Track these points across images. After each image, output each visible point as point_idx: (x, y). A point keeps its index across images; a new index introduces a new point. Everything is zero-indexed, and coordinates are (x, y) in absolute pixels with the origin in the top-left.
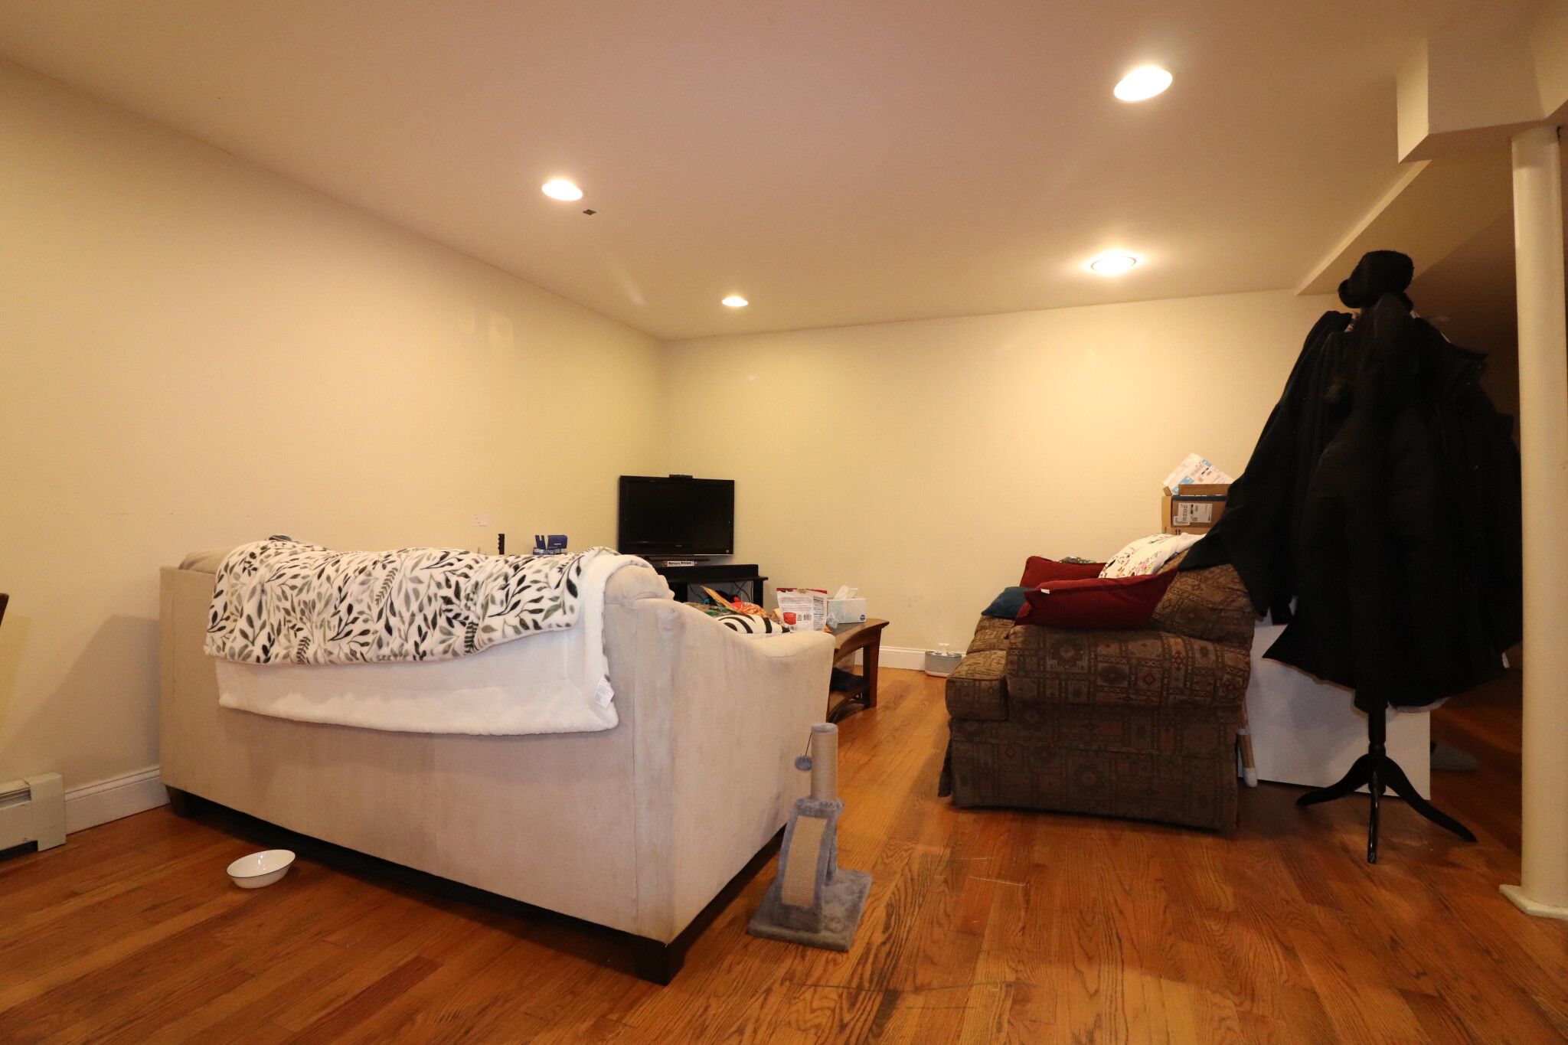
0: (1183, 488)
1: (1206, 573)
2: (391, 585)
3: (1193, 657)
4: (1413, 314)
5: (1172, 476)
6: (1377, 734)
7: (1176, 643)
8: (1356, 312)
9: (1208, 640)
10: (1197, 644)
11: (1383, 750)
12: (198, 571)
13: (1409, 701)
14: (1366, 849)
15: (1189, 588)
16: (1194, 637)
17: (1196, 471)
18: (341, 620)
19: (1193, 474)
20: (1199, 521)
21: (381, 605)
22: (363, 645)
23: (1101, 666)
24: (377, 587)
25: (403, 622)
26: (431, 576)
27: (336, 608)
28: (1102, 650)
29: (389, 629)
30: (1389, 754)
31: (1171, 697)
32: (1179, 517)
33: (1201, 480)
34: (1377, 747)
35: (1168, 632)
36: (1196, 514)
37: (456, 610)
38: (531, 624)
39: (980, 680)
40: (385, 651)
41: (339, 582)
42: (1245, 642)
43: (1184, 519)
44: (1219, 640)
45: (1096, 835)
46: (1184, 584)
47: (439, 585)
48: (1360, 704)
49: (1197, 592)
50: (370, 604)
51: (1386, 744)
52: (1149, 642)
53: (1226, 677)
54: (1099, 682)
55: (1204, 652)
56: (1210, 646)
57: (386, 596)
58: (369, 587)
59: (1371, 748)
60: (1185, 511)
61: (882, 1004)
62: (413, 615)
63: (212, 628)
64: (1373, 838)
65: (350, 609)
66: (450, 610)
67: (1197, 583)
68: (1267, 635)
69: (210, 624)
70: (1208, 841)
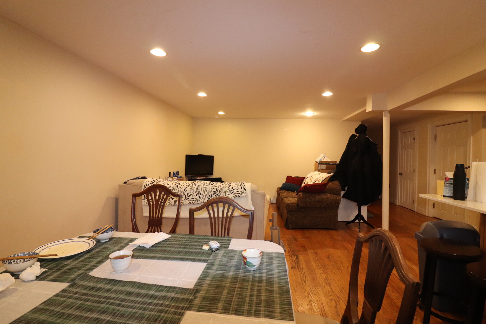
0: (321, 161)
1: (333, 182)
2: (199, 189)
3: (332, 198)
4: (367, 136)
5: (318, 159)
6: (360, 210)
7: (329, 195)
8: (358, 135)
9: (334, 195)
10: (332, 195)
11: (361, 213)
12: (134, 185)
13: (364, 204)
14: (359, 231)
15: (330, 185)
16: (332, 194)
17: (323, 158)
18: (186, 196)
19: (322, 158)
20: (323, 169)
21: (197, 193)
22: (192, 201)
23: (317, 200)
24: (195, 189)
25: (204, 196)
26: (209, 187)
27: (184, 193)
28: (317, 197)
29: (200, 197)
30: (361, 214)
31: (328, 205)
32: (319, 168)
33: (323, 160)
34: (360, 213)
35: (327, 193)
36: (323, 167)
37: (217, 193)
38: (238, 196)
39: (293, 204)
40: (199, 202)
41: (184, 188)
42: (340, 195)
43: (320, 168)
44: (336, 194)
45: (315, 231)
46: (330, 184)
47: (212, 189)
48: (358, 205)
49: (332, 186)
50: (193, 192)
51: (361, 212)
52: (324, 195)
53: (337, 201)
54: (316, 203)
55: (334, 197)
56: (334, 196)
57: (198, 191)
58: (193, 189)
59: (359, 213)
60: (321, 166)
61: (296, 257)
62: (206, 195)
63: (144, 199)
64: (360, 229)
65: (188, 194)
66: (216, 194)
67: (332, 184)
68: (343, 193)
69: (144, 198)
70: (334, 231)
